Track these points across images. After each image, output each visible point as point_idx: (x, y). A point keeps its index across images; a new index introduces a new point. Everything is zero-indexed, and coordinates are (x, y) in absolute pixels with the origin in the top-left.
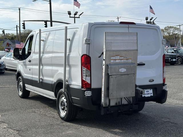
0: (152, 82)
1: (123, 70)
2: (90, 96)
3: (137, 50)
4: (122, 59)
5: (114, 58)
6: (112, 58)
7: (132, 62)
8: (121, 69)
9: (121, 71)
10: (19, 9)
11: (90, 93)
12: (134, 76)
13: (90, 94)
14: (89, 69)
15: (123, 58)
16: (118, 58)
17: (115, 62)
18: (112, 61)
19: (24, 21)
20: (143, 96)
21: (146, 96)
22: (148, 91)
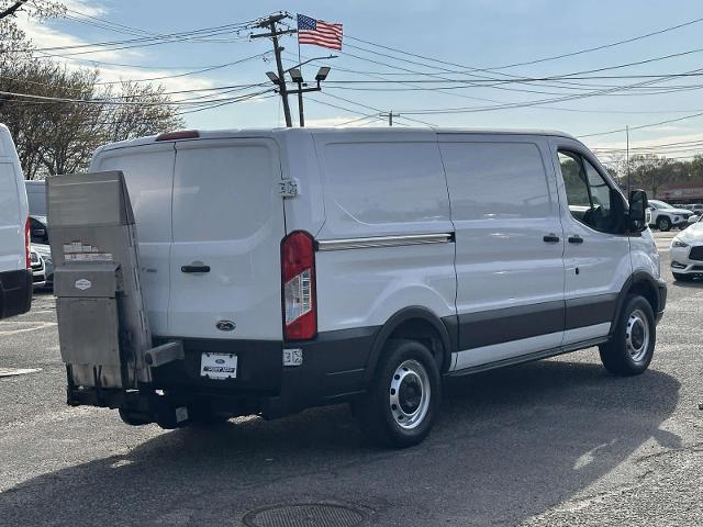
4: (89, 253)
5: (70, 248)
6: (67, 248)
7: (115, 261)
8: (80, 282)
9: (79, 287)
12: (110, 304)
15: (89, 248)
16: (79, 247)
17: (74, 259)
18: (68, 257)
20: (203, 374)
21: (213, 375)
22: (223, 362)
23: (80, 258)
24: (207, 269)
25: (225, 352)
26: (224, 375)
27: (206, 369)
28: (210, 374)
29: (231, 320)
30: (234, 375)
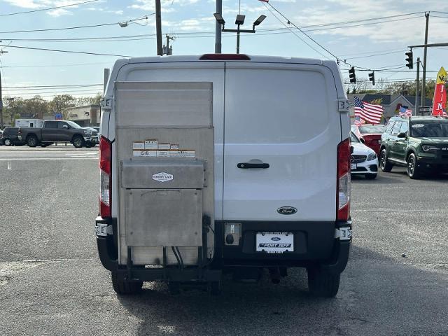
0: (288, 213)
1: (164, 177)
2: (105, 235)
3: (212, 127)
4: (166, 150)
5: (142, 146)
6: (137, 146)
7: (198, 157)
8: (157, 175)
9: (157, 179)
10: (427, 16)
11: (105, 229)
12: (196, 194)
13: (105, 231)
14: (108, 172)
15: (168, 147)
16: (154, 145)
17: (145, 156)
18: (136, 154)
19: (411, 47)
20: (259, 249)
21: (269, 250)
22: (279, 239)
23: (152, 154)
24: (266, 166)
25: (281, 231)
26: (281, 250)
27: (261, 245)
28: (266, 249)
29: (294, 205)
30: (291, 249)
